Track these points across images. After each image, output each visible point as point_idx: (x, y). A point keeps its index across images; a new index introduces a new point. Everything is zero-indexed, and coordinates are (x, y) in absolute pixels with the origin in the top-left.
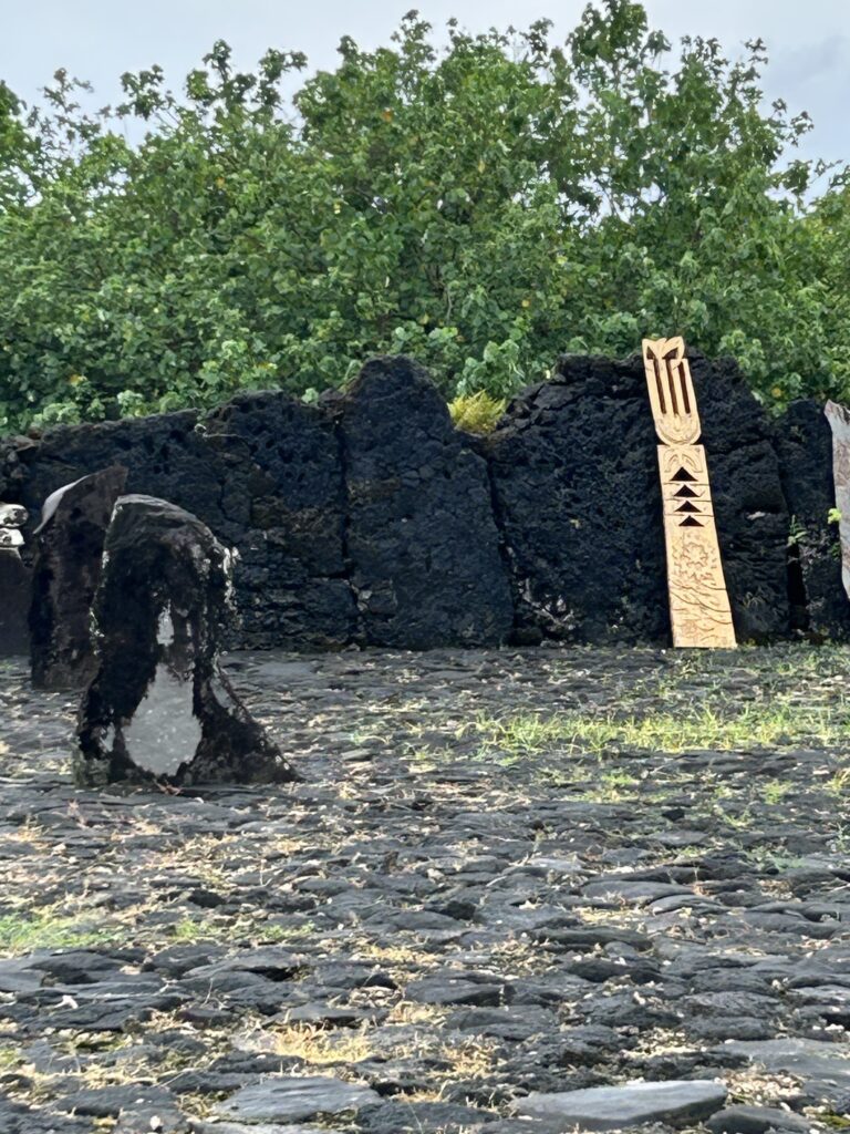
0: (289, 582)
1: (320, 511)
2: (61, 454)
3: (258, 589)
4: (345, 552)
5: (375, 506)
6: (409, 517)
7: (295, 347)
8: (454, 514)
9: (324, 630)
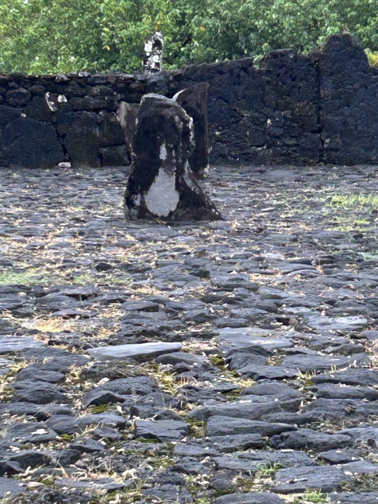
0: (293, 135)
1: (308, 103)
2: (192, 77)
3: (278, 138)
4: (319, 121)
5: (333, 101)
6: (348, 106)
7: (360, 30)
8: (368, 105)
9: (308, 156)
